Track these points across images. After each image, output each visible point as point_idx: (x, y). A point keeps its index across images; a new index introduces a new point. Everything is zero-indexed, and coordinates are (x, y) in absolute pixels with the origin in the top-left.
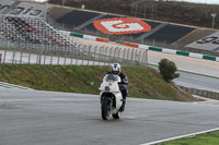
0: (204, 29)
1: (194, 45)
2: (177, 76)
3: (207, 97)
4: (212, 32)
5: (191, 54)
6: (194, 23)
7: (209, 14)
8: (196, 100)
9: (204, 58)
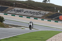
0: (11, 7)
1: (9, 12)
2: (4, 21)
3: (13, 26)
4: (14, 8)
5: (8, 14)
6: (9, 6)
7: (13, 3)
8: (10, 27)
9: (12, 15)
